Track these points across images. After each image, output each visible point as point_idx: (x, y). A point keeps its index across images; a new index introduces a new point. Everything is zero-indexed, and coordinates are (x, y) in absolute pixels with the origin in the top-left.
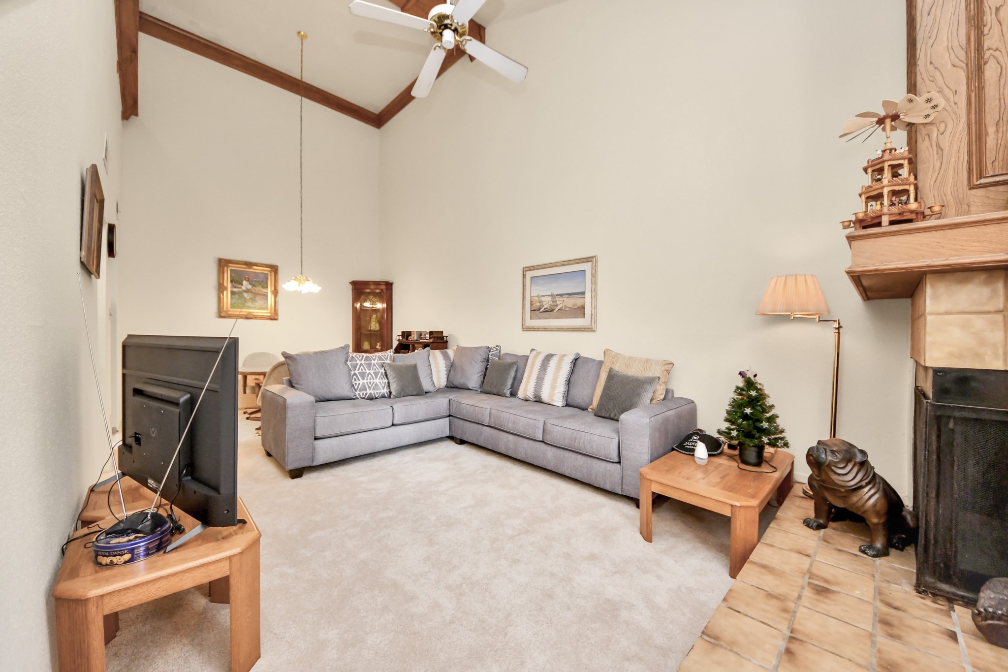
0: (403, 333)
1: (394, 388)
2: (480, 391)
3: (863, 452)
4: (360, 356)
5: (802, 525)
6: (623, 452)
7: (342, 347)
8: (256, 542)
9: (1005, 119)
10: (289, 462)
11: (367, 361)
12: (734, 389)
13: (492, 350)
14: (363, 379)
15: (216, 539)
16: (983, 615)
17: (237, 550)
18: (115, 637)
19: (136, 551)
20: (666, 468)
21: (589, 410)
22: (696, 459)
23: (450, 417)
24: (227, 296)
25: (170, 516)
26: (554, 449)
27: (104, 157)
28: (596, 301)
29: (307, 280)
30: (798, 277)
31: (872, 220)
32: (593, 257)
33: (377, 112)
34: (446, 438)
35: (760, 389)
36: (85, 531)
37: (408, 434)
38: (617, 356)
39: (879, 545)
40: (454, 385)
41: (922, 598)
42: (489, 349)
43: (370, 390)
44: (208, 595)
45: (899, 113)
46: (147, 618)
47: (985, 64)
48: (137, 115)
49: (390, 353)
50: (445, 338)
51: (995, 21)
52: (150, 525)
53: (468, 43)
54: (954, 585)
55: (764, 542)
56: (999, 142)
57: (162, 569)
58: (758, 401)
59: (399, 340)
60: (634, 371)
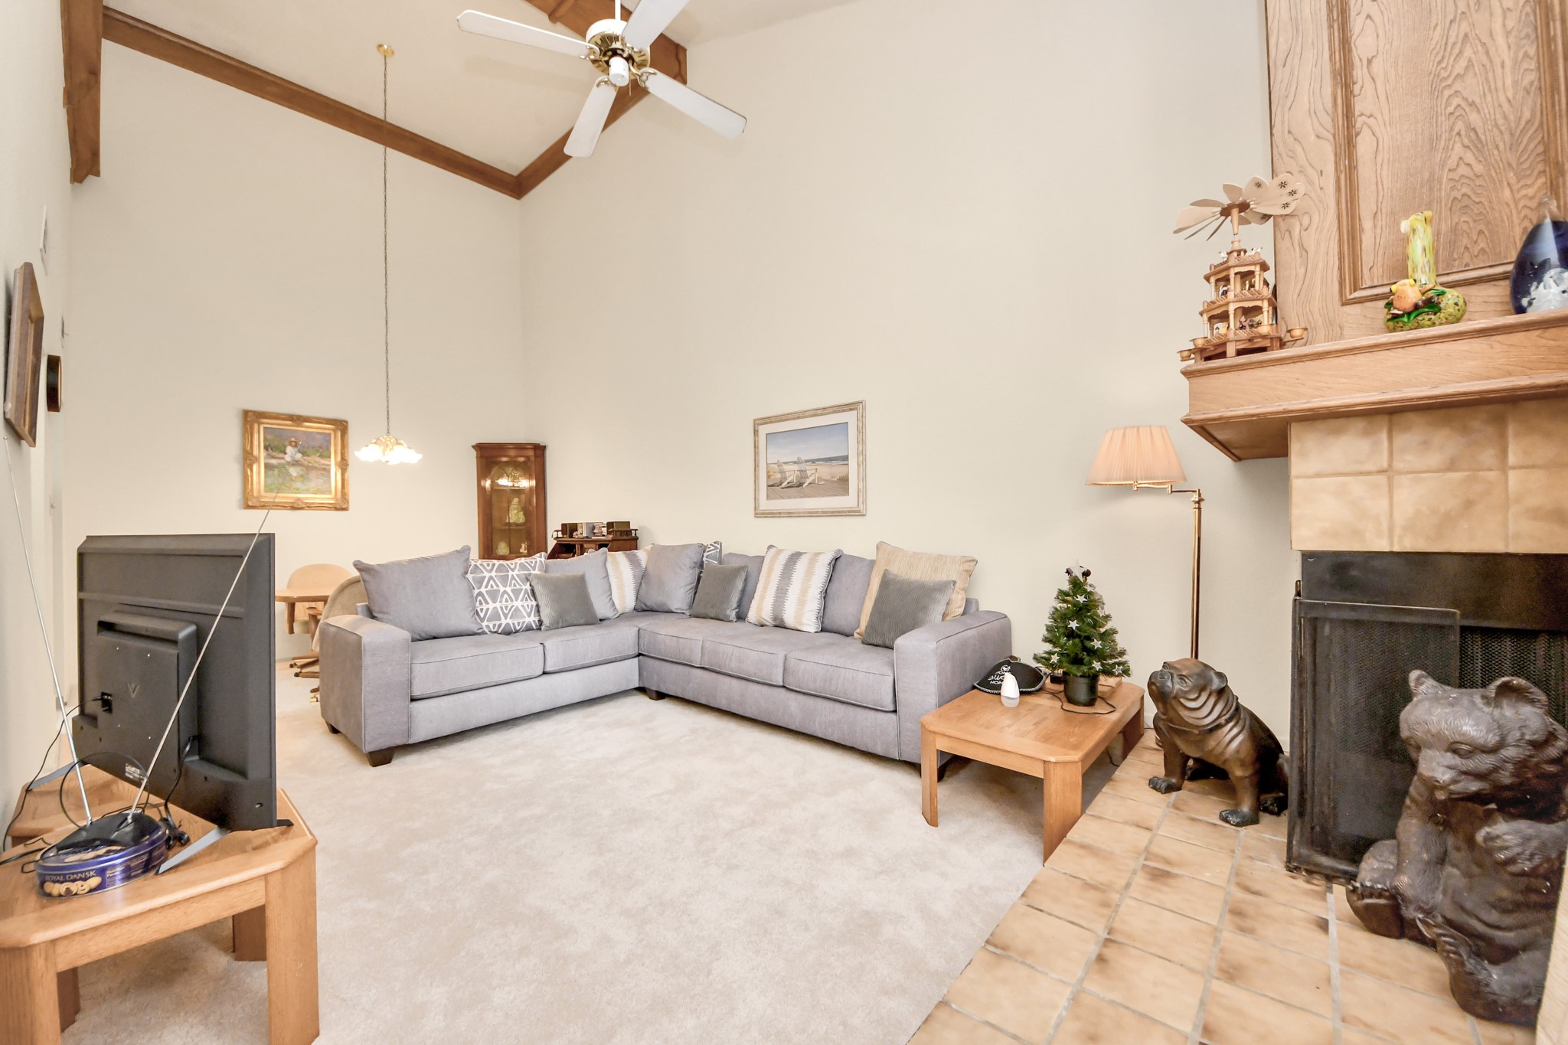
0: (564, 526)
1: (547, 614)
2: (688, 614)
3: (1221, 676)
4: (488, 565)
5: (1148, 788)
6: (899, 695)
7: (457, 551)
8: (310, 852)
9: (1384, 210)
10: (368, 738)
11: (500, 572)
12: (1055, 594)
13: (708, 550)
14: (494, 601)
15: (241, 849)
16: (1359, 891)
17: (277, 865)
18: (74, 1022)
19: (108, 872)
20: (959, 714)
21: (856, 635)
22: (1003, 699)
23: (641, 657)
24: (258, 473)
25: (165, 820)
26: (800, 697)
27: (41, 246)
28: (865, 470)
29: (398, 444)
30: (1141, 429)
31: (1215, 349)
32: (859, 403)
33: (515, 173)
34: (635, 692)
35: (1090, 593)
36: (21, 849)
37: (571, 687)
38: (896, 550)
39: (1246, 808)
40: (645, 605)
41: (1293, 877)
42: (703, 548)
43: (506, 619)
44: (232, 950)
45: (1248, 201)
46: (127, 991)
47: (1357, 135)
48: (97, 174)
49: (540, 558)
50: (633, 532)
51: (1367, 77)
52: (130, 831)
53: (651, 77)
54: (1335, 856)
55: (1091, 813)
56: (1378, 241)
57: (153, 896)
58: (1089, 611)
59: (558, 537)
60: (920, 574)
